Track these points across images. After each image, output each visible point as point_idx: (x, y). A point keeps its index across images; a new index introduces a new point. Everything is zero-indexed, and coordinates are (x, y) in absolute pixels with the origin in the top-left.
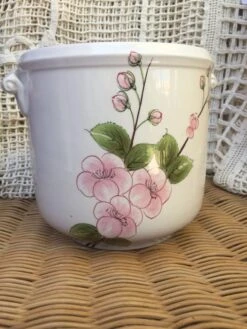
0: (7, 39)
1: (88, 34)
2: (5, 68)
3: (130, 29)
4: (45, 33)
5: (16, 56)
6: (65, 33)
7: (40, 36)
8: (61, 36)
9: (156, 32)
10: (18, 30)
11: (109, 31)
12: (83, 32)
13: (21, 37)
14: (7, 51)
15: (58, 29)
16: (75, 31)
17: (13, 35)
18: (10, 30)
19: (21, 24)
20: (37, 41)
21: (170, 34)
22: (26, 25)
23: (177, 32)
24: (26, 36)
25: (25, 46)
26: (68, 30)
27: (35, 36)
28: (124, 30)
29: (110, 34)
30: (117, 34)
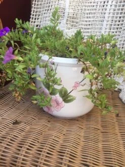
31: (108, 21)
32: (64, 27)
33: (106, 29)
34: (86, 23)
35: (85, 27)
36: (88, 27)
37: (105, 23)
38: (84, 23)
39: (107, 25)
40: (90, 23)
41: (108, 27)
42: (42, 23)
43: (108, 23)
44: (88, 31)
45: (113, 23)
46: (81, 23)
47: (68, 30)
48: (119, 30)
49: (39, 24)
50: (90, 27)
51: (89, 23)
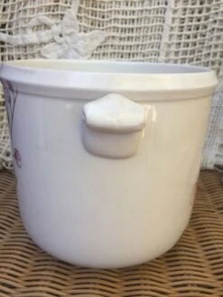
0: (30, 19)
1: (111, 11)
2: (28, 48)
3: (157, 6)
4: (66, 13)
5: (38, 36)
6: (87, 12)
7: (62, 15)
8: (82, 15)
9: (185, 10)
10: (40, 9)
11: (133, 8)
12: (106, 10)
13: (43, 17)
14: (29, 31)
15: (80, 9)
16: (98, 9)
17: (35, 15)
18: (33, 9)
19: (43, 4)
20: (59, 21)
21: (200, 12)
22: (48, 4)
23: (208, 10)
24: (48, 16)
25: (47, 27)
26: (91, 8)
27: (57, 15)
28: (149, 8)
29: (134, 12)
30: (142, 11)
31: (175, 11)
32: (72, 26)
33: (172, 29)
34: (124, 17)
35: (124, 26)
36: (131, 26)
37: (169, 15)
38: (120, 16)
39: (174, 19)
40: (135, 17)
41: (177, 24)
42: (15, 18)
43: (176, 16)
44: (131, 35)
45: (187, 15)
46: (113, 17)
47: (82, 33)
48: (200, 30)
49: (8, 20)
50: (135, 26)
51: (132, 17)
